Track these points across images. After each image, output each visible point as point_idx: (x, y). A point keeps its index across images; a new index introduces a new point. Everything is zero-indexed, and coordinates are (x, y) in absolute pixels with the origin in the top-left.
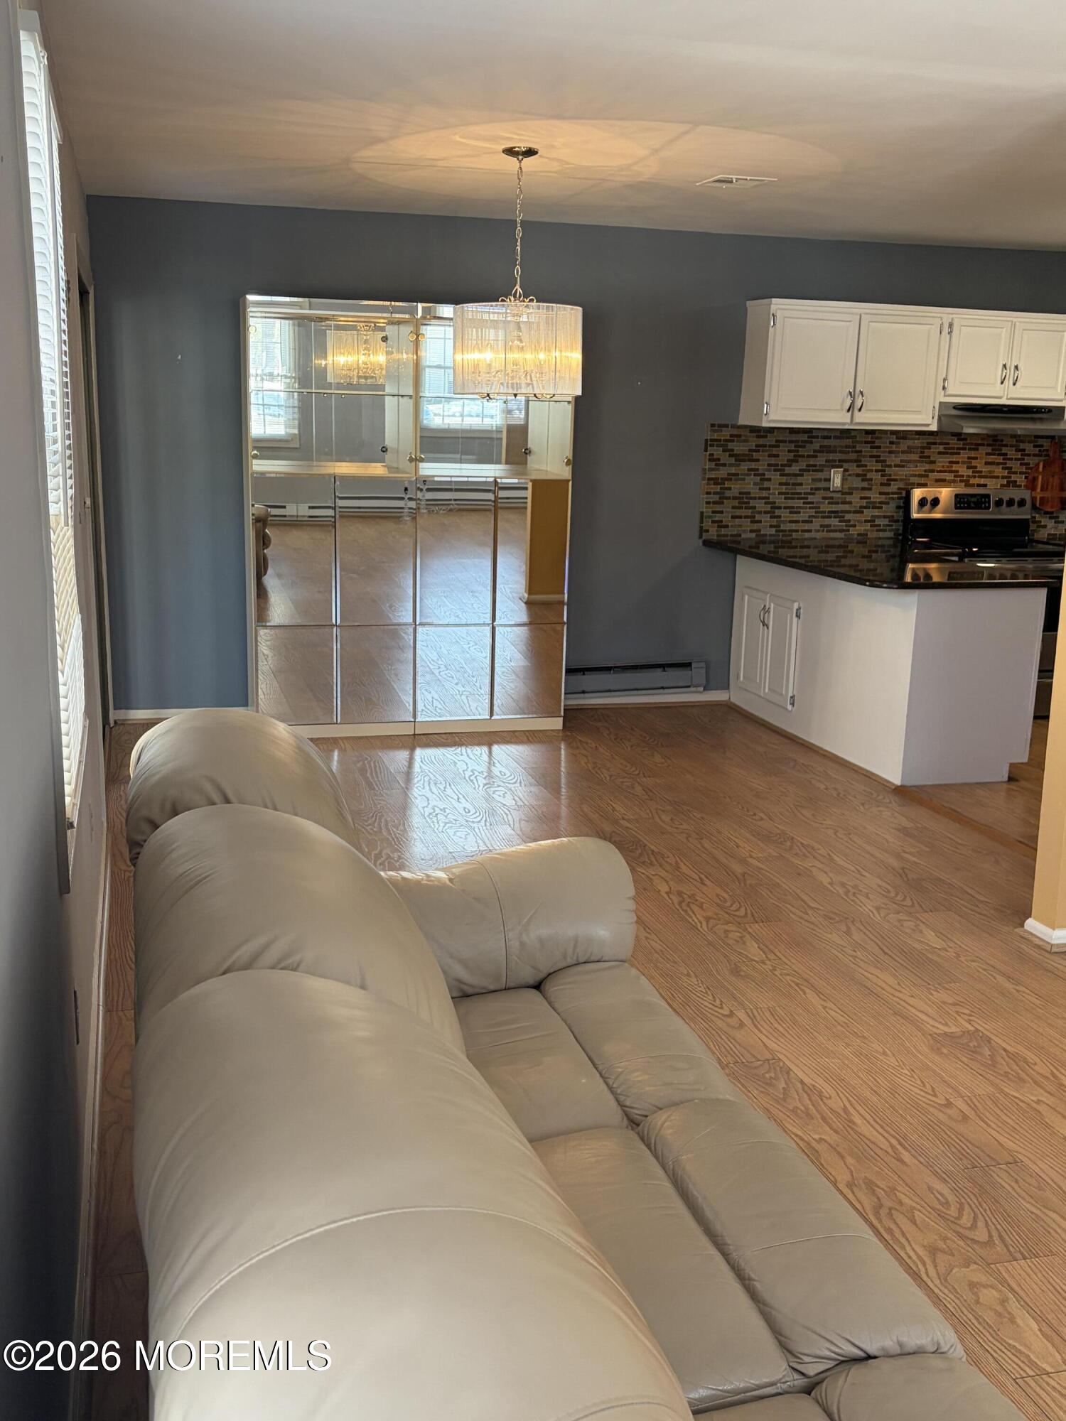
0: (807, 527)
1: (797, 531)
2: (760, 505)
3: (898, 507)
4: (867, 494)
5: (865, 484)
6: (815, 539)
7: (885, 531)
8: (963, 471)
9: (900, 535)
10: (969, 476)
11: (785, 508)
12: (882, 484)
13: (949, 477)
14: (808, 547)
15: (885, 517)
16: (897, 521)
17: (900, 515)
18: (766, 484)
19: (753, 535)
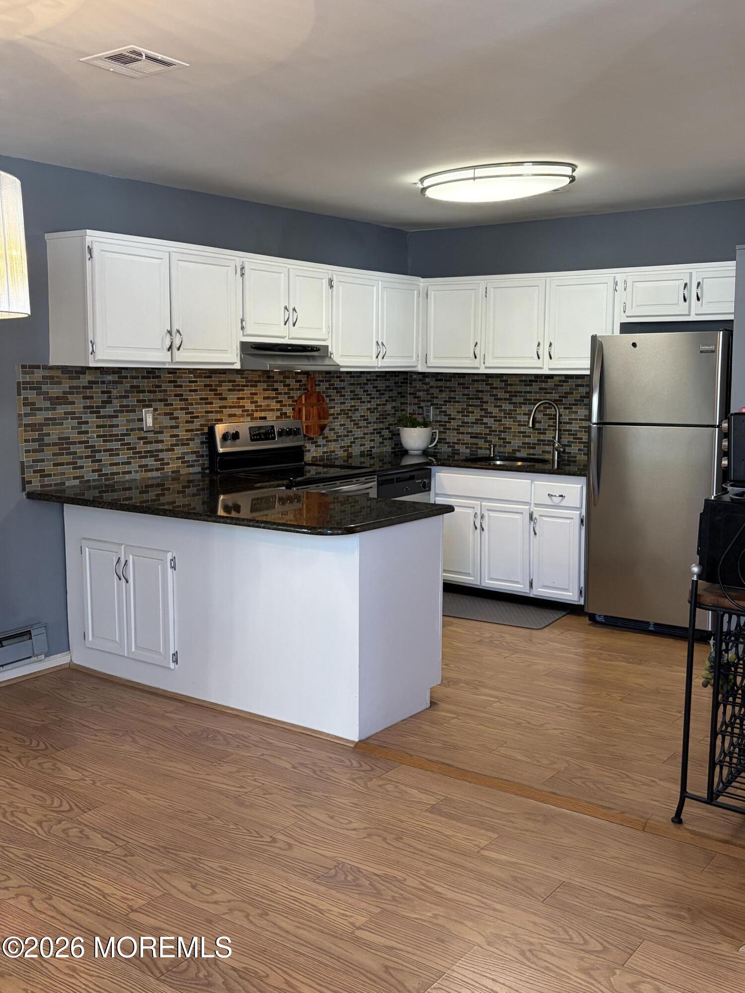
0: (127, 468)
1: (118, 473)
2: (80, 449)
3: (202, 443)
4: (175, 432)
5: (173, 423)
6: (135, 480)
7: (194, 466)
8: (249, 406)
9: (207, 468)
10: (252, 410)
11: (105, 451)
12: (187, 422)
13: (238, 411)
14: (130, 489)
15: (193, 453)
16: (202, 456)
17: (204, 450)
18: (84, 428)
19: (77, 482)
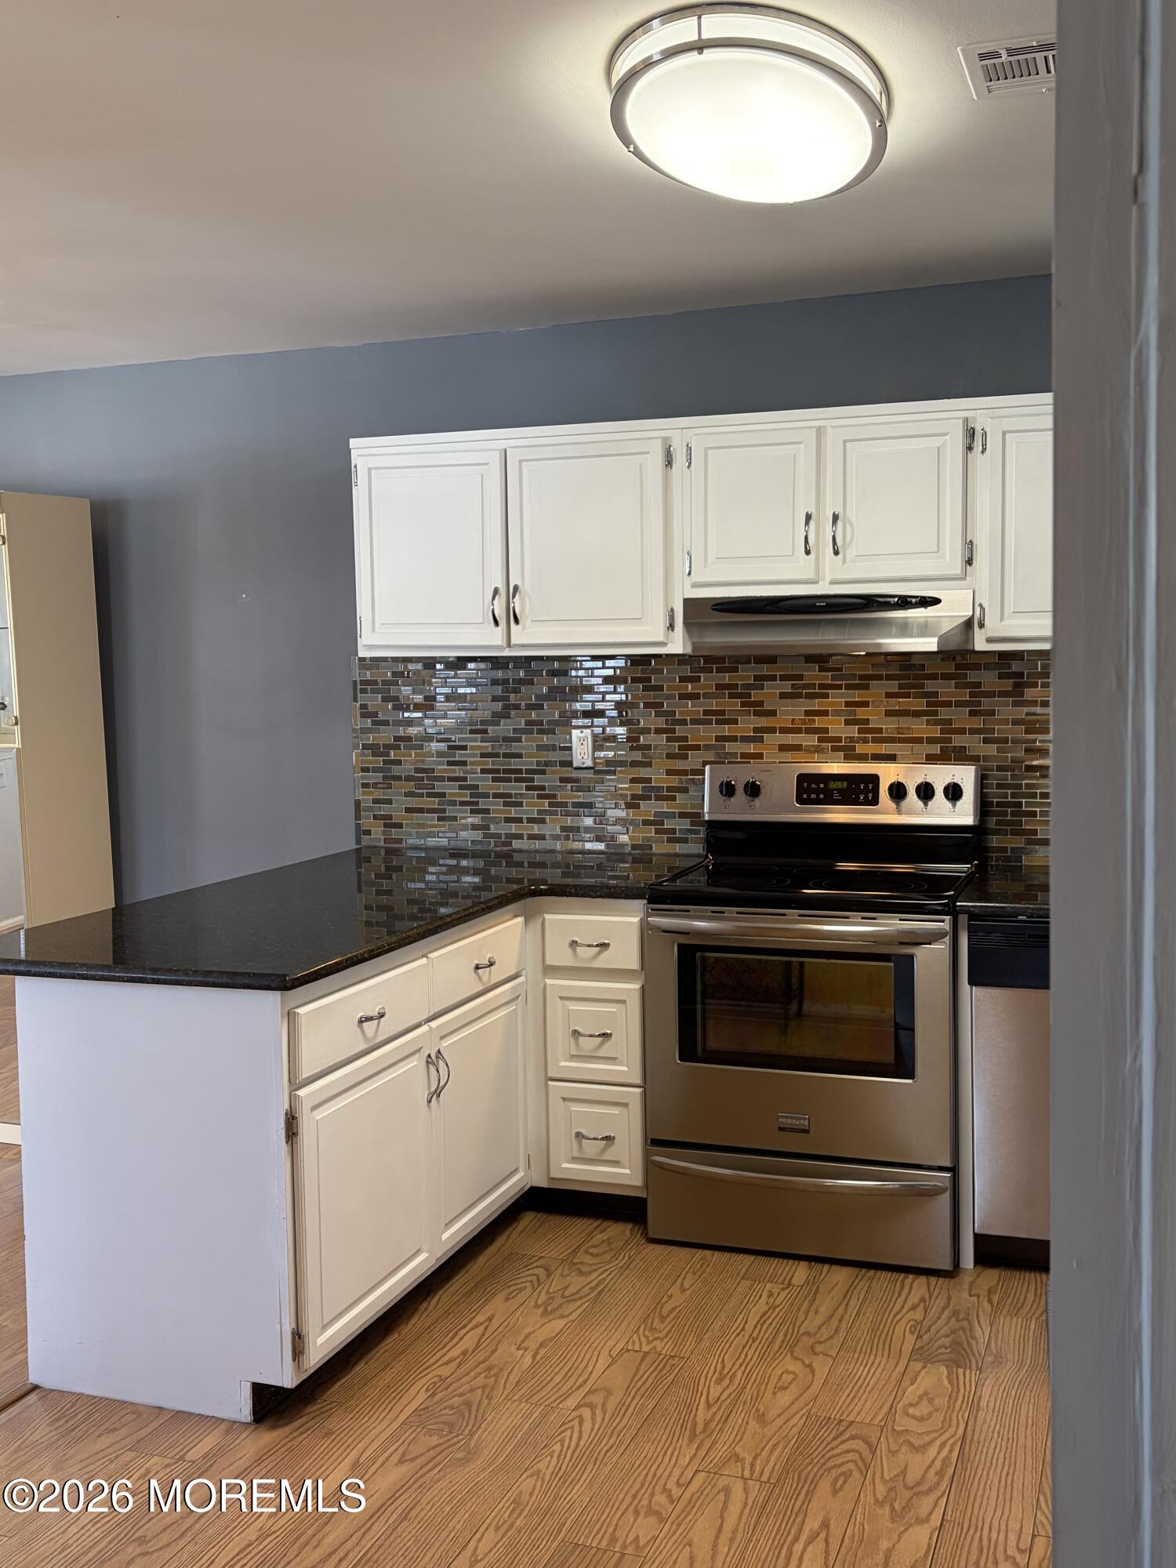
0: (536, 829)
1: (520, 837)
2: (451, 790)
4: (643, 773)
5: (638, 756)
6: (553, 851)
7: (685, 841)
10: (852, 739)
11: (496, 796)
12: (669, 756)
14: (542, 865)
15: (682, 815)
18: (459, 756)
19: (443, 842)
